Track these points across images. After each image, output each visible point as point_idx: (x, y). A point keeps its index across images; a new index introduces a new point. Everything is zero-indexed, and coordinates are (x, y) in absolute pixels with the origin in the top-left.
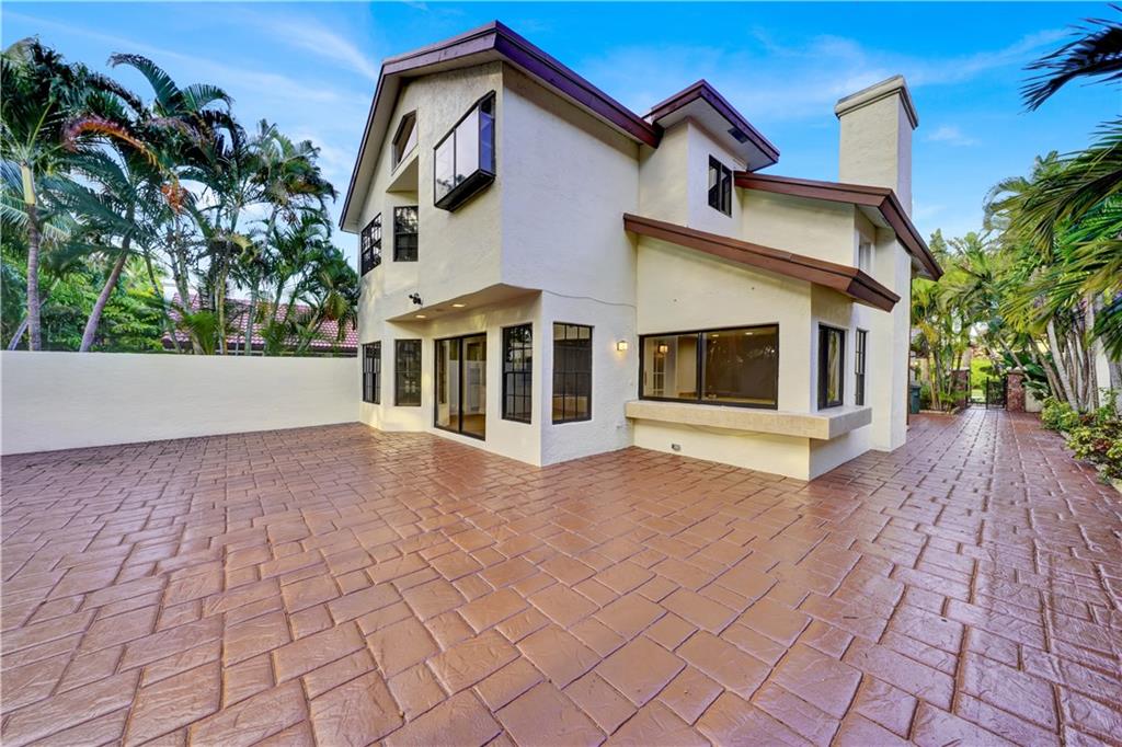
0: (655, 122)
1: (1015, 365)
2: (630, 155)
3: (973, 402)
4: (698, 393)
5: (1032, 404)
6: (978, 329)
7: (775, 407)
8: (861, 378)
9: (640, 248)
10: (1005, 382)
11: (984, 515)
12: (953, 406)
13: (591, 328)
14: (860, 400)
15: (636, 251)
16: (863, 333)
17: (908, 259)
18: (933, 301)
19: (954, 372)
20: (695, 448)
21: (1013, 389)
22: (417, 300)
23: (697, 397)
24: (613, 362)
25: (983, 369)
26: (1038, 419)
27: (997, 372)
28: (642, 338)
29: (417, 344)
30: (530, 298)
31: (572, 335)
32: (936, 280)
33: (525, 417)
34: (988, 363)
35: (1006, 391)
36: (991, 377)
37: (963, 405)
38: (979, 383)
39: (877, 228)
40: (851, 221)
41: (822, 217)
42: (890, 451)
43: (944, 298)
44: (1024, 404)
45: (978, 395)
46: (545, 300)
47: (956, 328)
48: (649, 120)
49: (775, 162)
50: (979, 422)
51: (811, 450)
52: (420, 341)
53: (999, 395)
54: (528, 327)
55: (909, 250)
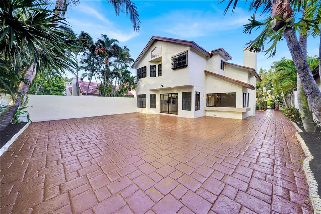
0: (212, 54)
1: (277, 100)
2: (205, 59)
3: (268, 108)
4: (215, 105)
5: (280, 109)
6: (269, 91)
7: (236, 107)
8: (248, 102)
9: (207, 77)
10: (275, 103)
11: (267, 129)
12: (264, 109)
13: (200, 93)
14: (248, 106)
15: (206, 77)
16: (248, 94)
17: (256, 79)
18: (260, 85)
19: (264, 101)
20: (219, 115)
21: (276, 105)
22: (163, 86)
23: (215, 106)
24: (203, 98)
25: (270, 101)
26: (281, 112)
27: (273, 101)
28: (207, 94)
29: (155, 95)
30: (191, 87)
31: (197, 93)
32: (261, 82)
33: (189, 109)
34: (271, 99)
35: (275, 106)
36: (272, 103)
37: (265, 109)
38: (269, 104)
39: (251, 73)
40: (247, 73)
41: (241, 72)
42: (253, 116)
43: (262, 85)
44: (278, 109)
45: (269, 107)
46: (194, 87)
47: (264, 91)
48: (210, 53)
49: (231, 59)
50: (269, 113)
51: (242, 114)
52: (156, 94)
53: (273, 107)
54: (191, 92)
55: (256, 77)
